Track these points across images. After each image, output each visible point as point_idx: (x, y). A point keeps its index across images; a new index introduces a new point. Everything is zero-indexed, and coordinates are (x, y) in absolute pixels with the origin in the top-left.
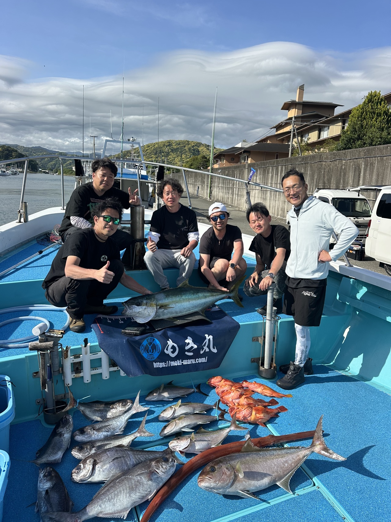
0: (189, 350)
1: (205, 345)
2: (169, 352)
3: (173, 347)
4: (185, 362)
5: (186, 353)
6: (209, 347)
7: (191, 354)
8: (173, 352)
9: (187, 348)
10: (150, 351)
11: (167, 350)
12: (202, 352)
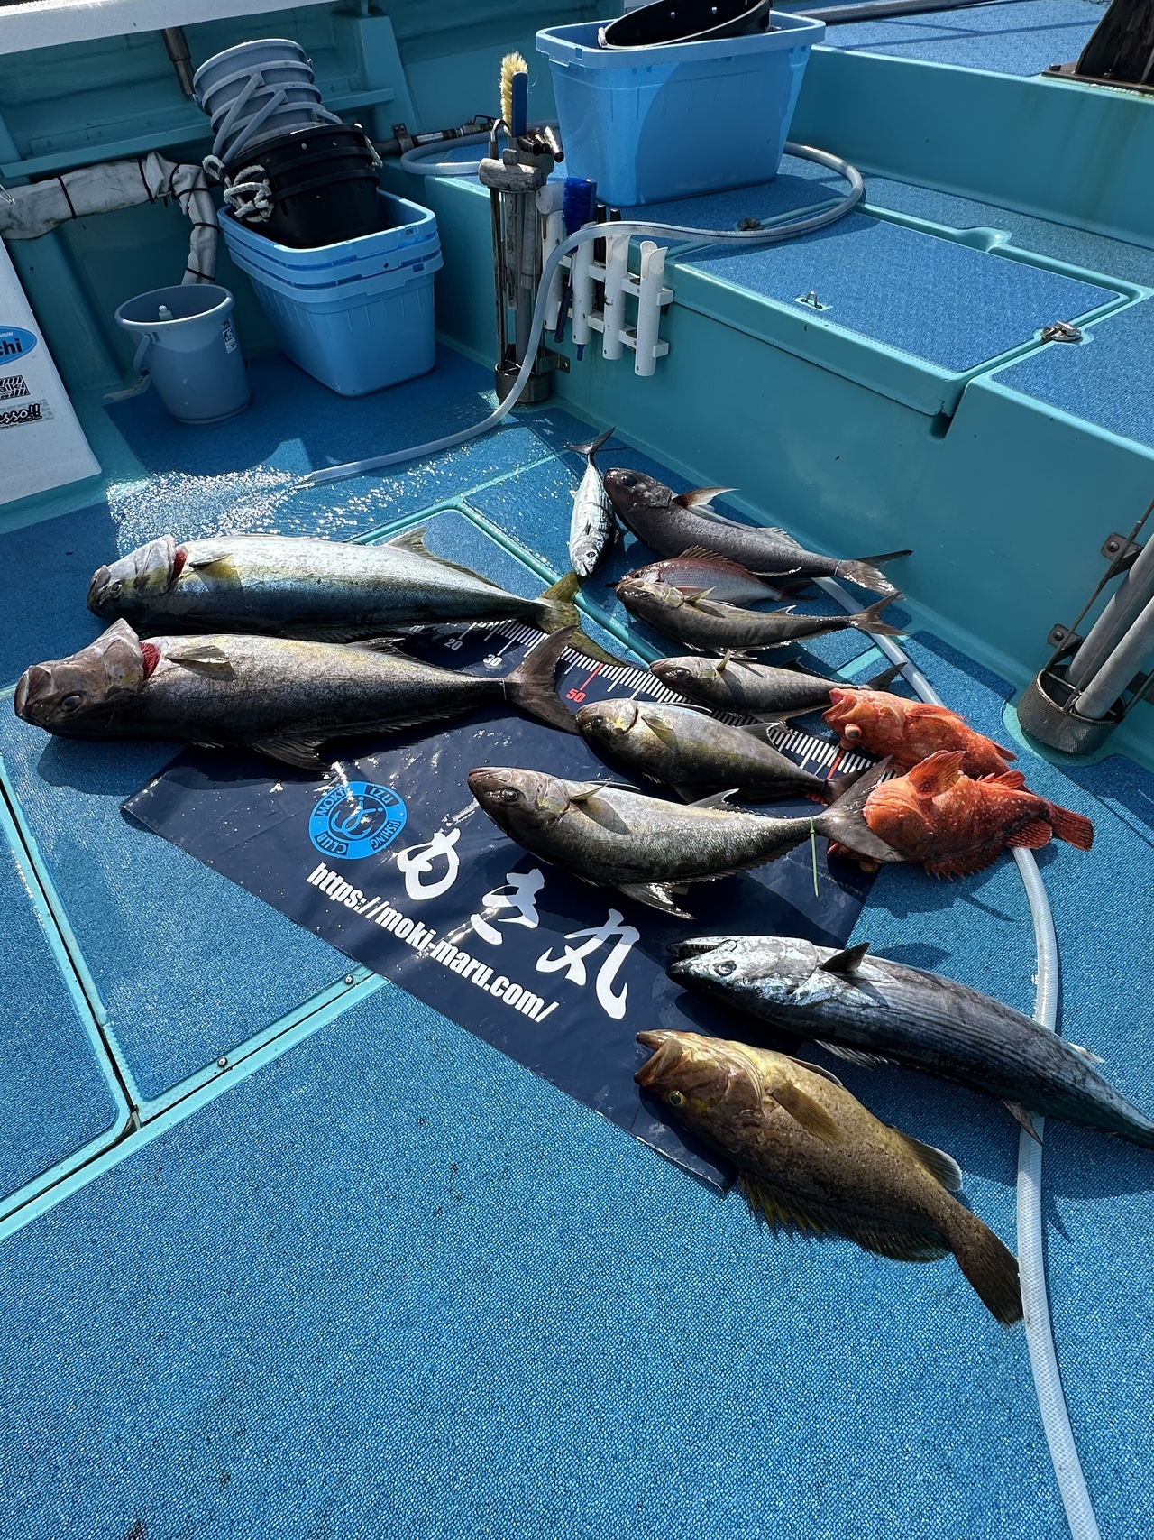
0: (495, 916)
2: (412, 868)
3: (438, 860)
4: (443, 951)
5: (476, 919)
7: (496, 939)
9: (489, 900)
11: (411, 856)
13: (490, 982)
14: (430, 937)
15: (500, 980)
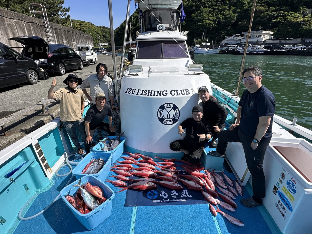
0: (174, 195)
1: (183, 194)
2: (163, 196)
3: (164, 194)
4: (173, 200)
5: (172, 196)
6: (186, 194)
7: (176, 197)
8: (165, 196)
9: (172, 194)
10: (153, 195)
11: (161, 195)
12: (182, 197)
13: (179, 200)
14: (170, 200)
15: (180, 200)
